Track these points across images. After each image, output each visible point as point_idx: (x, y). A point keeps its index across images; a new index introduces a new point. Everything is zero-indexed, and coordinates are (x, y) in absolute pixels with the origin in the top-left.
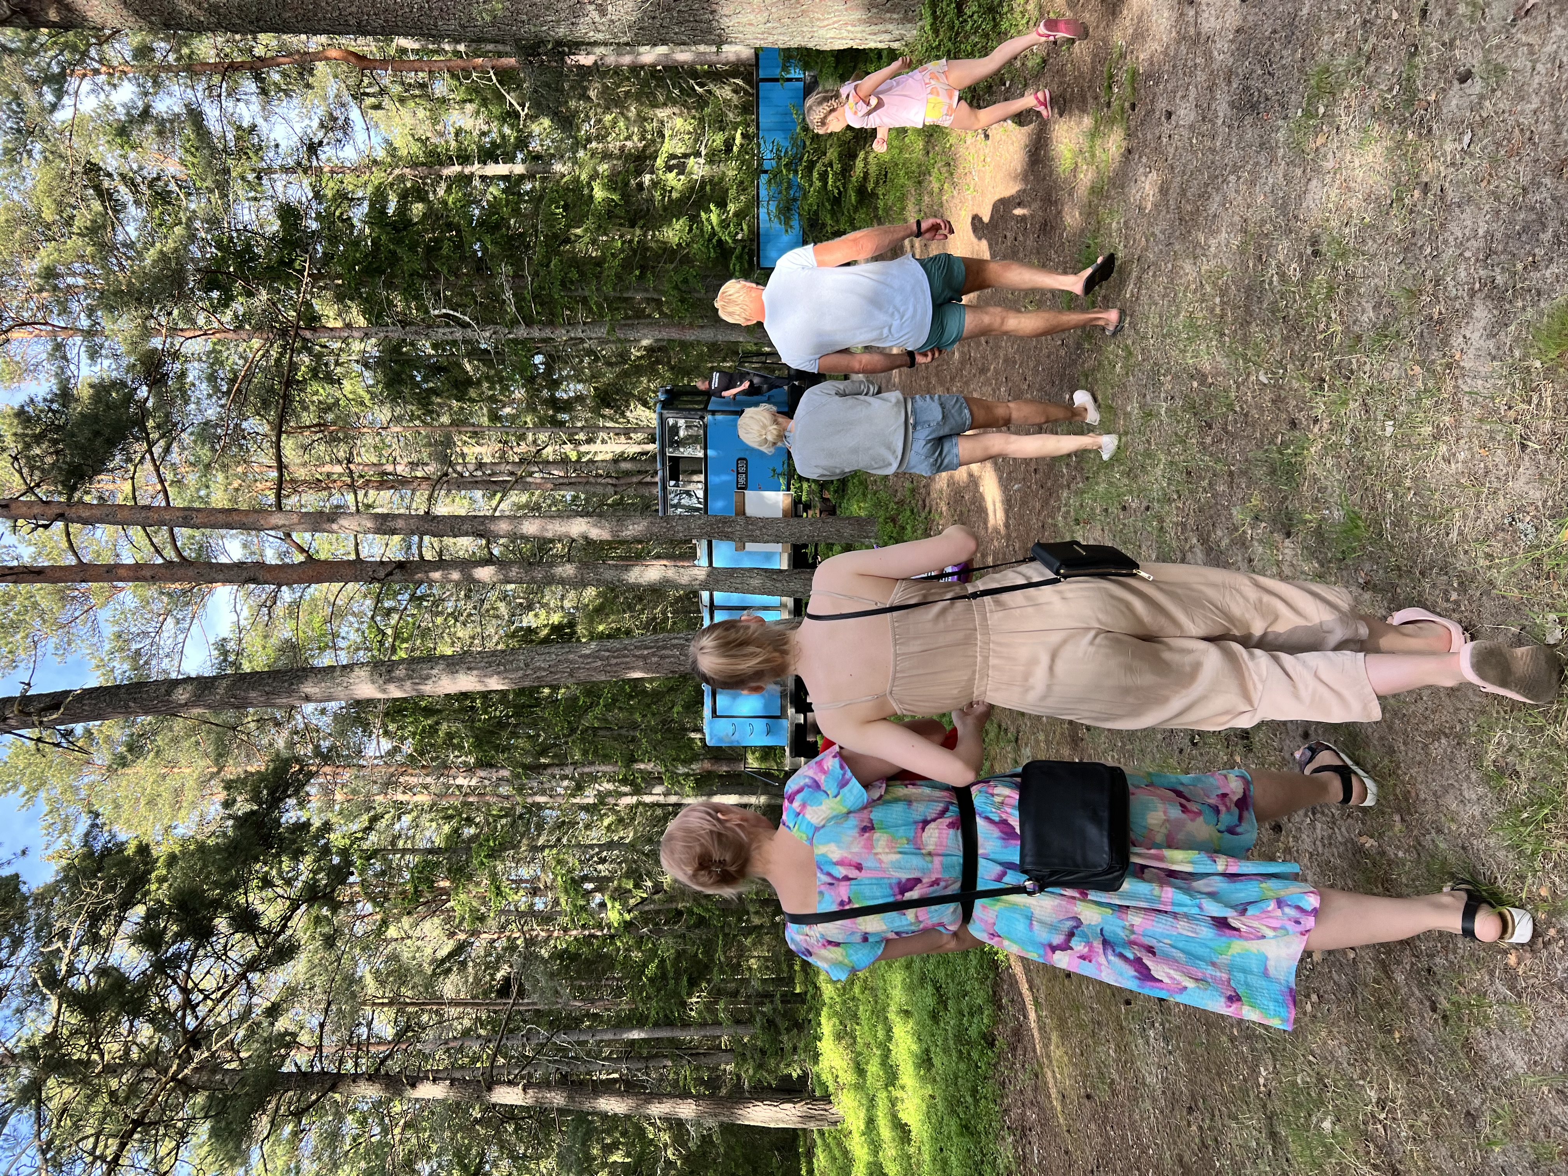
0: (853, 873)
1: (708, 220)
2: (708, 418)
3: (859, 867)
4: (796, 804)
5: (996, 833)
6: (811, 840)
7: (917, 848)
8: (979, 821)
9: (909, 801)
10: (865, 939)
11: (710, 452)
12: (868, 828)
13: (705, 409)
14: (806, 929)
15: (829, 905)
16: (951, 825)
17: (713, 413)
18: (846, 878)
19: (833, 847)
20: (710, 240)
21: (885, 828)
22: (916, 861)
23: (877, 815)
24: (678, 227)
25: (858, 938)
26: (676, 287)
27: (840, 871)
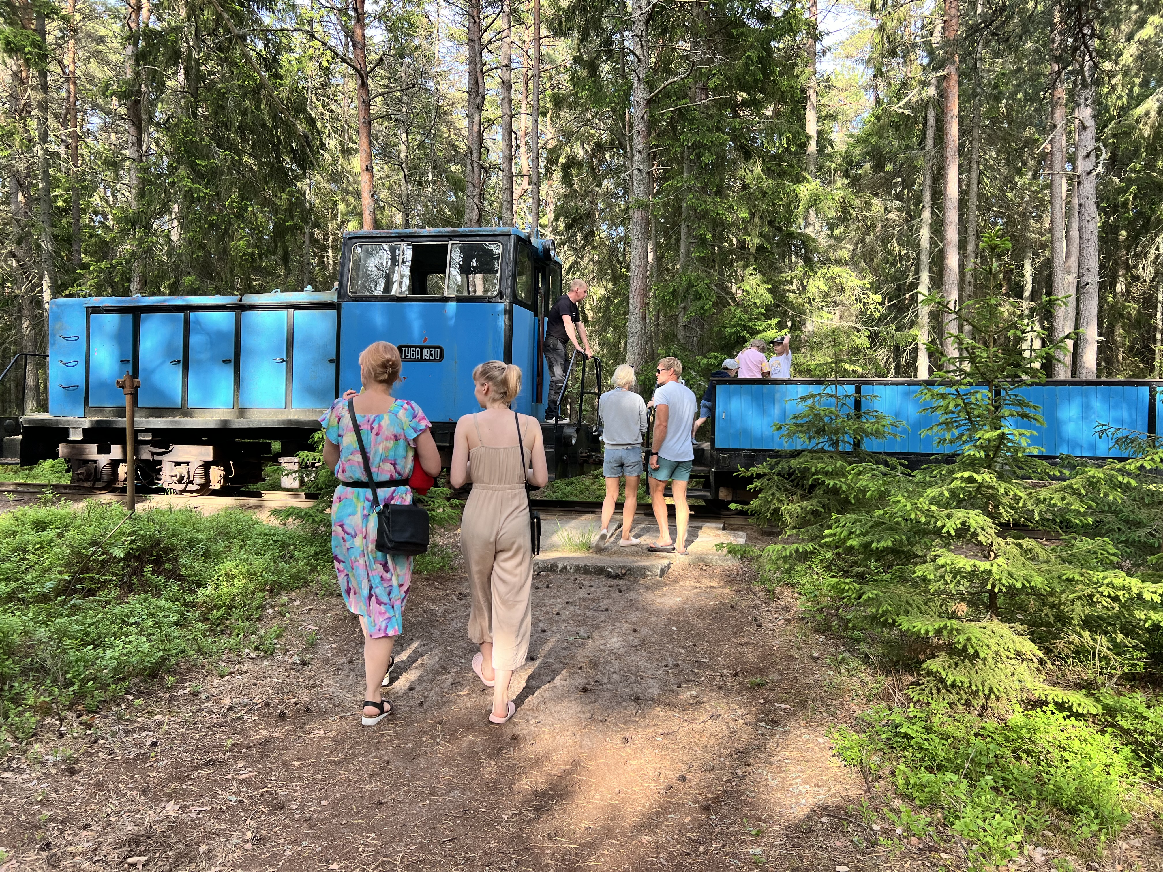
0: (374, 431)
1: (769, 327)
2: (502, 305)
3: (377, 434)
4: (406, 406)
5: (388, 495)
6: (390, 412)
7: (384, 460)
8: (393, 488)
9: (405, 458)
10: (340, 436)
11: (452, 306)
12: (396, 438)
13: (515, 300)
14: (347, 408)
15: (359, 420)
16: (391, 476)
17: (509, 312)
18: (372, 428)
19: (388, 422)
20: (745, 328)
21: (396, 447)
22: (377, 460)
23: (402, 442)
24: (761, 291)
25: (341, 432)
26: (690, 285)
27: (376, 425)
